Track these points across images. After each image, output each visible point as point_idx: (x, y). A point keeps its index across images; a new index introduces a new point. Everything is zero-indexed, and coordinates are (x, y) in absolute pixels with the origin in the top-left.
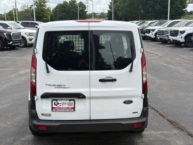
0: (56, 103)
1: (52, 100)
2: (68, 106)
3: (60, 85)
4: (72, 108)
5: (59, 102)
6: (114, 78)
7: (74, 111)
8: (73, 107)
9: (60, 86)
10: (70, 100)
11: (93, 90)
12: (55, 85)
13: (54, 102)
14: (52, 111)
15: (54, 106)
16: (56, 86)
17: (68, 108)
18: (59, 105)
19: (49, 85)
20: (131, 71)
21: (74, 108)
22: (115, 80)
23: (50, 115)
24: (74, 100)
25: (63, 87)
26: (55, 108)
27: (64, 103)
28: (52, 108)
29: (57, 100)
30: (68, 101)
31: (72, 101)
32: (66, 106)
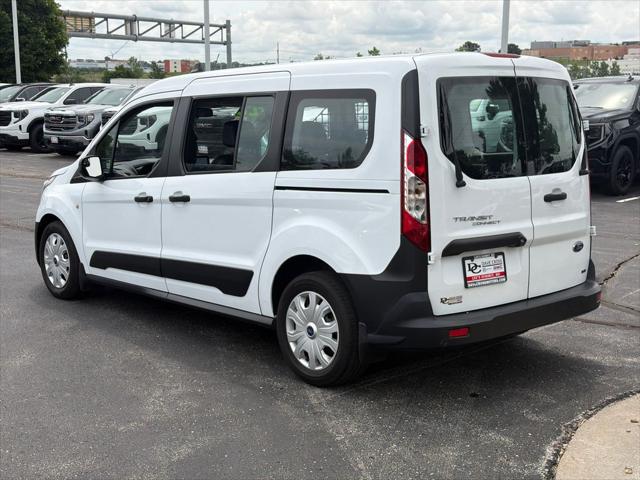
0: (472, 266)
1: (464, 260)
2: (495, 268)
3: (482, 218)
4: (502, 274)
5: (478, 261)
7: (506, 279)
8: (503, 270)
9: (482, 220)
10: (496, 255)
11: (537, 223)
12: (473, 218)
13: (467, 262)
14: (466, 286)
15: (469, 274)
16: (475, 221)
17: (495, 274)
18: (478, 269)
19: (461, 219)
21: (504, 273)
22: (564, 196)
23: (459, 300)
24: (502, 254)
25: (488, 220)
26: (470, 278)
27: (486, 263)
28: (466, 279)
29: (472, 258)
30: (493, 258)
31: (500, 257)
32: (491, 270)
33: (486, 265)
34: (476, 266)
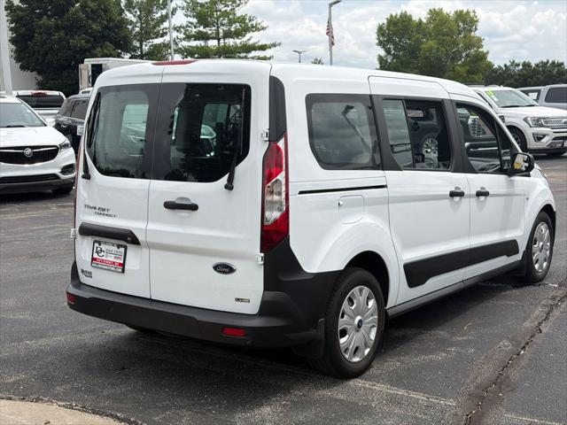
0: (98, 249)
1: (95, 242)
2: (115, 258)
3: (102, 209)
4: (120, 264)
5: (104, 247)
6: (193, 201)
7: (123, 271)
8: (122, 262)
9: (102, 211)
10: (119, 246)
11: (152, 226)
12: (95, 208)
13: (96, 245)
14: (92, 265)
15: (95, 256)
16: (97, 210)
17: (114, 263)
18: (102, 253)
19: (88, 206)
20: (229, 187)
21: (123, 265)
22: (194, 208)
23: (90, 275)
24: (126, 248)
25: (106, 212)
28: (93, 259)
29: (100, 243)
30: (115, 248)
31: (122, 250)
32: (111, 258)
33: (109, 252)
34: (101, 250)
